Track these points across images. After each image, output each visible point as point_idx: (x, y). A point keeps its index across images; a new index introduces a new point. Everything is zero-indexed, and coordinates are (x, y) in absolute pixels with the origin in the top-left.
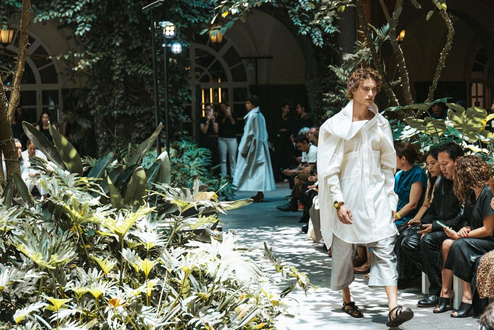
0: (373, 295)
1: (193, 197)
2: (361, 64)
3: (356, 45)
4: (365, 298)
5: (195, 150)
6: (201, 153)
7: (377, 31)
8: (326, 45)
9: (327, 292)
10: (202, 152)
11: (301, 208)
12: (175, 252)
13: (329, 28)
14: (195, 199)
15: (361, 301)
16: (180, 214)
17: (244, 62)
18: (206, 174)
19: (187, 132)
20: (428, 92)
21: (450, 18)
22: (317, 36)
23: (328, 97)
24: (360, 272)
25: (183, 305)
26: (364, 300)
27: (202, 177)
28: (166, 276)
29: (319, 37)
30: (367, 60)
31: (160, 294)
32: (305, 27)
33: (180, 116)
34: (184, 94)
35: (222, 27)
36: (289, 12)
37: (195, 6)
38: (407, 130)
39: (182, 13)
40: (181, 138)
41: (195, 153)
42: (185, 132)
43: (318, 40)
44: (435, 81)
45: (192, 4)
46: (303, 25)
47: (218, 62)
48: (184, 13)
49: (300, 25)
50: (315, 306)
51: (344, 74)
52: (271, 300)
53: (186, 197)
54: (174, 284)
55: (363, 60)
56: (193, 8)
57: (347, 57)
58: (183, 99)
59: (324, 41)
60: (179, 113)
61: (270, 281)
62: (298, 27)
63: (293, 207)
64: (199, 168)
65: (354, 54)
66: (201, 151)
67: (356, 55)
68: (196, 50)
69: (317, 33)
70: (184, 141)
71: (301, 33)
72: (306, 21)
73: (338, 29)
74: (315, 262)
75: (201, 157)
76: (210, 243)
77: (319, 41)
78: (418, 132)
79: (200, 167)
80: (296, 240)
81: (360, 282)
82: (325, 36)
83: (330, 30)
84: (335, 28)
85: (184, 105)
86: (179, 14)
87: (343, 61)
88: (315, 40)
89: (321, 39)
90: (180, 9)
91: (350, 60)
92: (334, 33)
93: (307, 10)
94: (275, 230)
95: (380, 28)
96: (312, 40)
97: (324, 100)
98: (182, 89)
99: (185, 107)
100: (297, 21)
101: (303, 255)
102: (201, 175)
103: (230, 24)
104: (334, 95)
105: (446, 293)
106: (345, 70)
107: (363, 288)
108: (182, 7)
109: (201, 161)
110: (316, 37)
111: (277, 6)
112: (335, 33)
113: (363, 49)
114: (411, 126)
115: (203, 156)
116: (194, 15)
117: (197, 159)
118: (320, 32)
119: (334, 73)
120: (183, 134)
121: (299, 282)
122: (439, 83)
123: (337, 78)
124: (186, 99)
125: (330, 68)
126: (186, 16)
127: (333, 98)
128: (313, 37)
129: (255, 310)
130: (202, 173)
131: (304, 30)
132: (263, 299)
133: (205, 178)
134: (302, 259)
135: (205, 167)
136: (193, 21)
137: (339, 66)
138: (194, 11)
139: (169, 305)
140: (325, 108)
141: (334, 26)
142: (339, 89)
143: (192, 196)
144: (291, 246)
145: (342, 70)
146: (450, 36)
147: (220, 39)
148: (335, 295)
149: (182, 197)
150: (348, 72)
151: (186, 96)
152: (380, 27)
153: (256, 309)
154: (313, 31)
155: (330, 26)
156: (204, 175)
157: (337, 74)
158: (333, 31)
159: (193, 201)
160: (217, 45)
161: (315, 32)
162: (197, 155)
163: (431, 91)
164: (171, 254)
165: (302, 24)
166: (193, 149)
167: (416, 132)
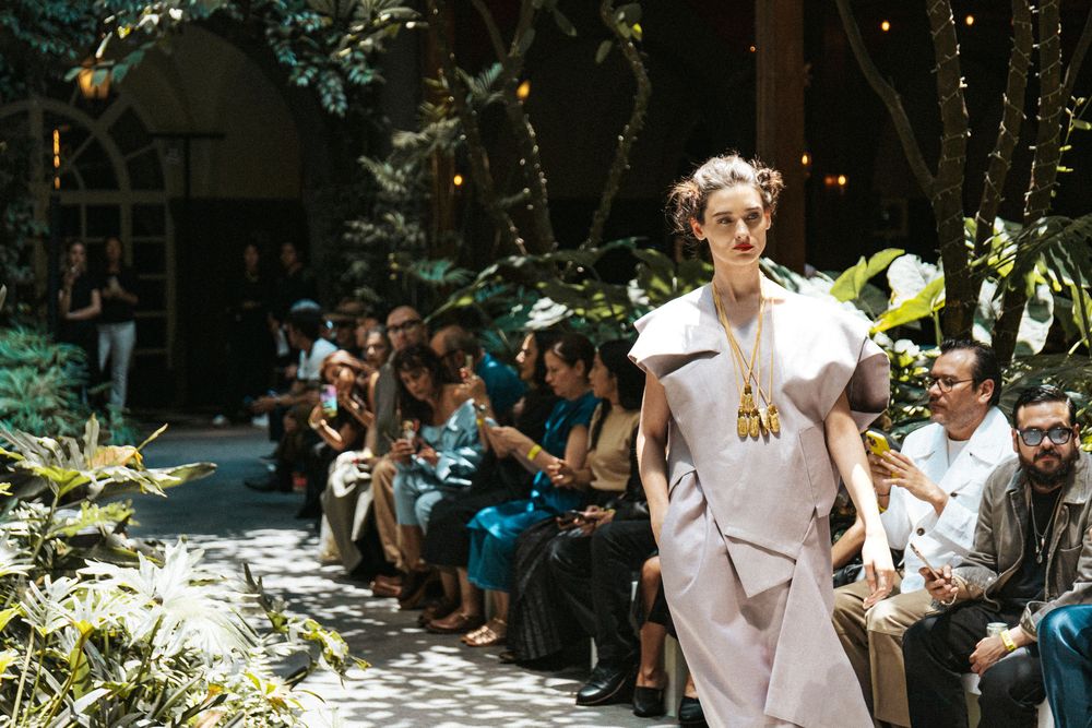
0: (484, 684)
1: (85, 460)
2: (435, 155)
3: (422, 114)
4: (465, 692)
5: (46, 349)
6: (62, 356)
7: (471, 81)
8: (352, 109)
9: (379, 677)
10: (65, 354)
11: (299, 484)
12: (52, 589)
13: (361, 72)
14: (89, 463)
15: (458, 699)
16: (56, 500)
17: (159, 144)
18: (75, 404)
19: (28, 307)
20: (591, 223)
21: (642, 59)
22: (333, 90)
23: (358, 230)
24: (445, 629)
25: (77, 711)
26: (463, 696)
27: (66, 413)
28: (31, 646)
29: (336, 92)
30: (448, 147)
31: (17, 686)
32: (304, 68)
33: (10, 268)
34: (21, 217)
35: (117, 63)
36: (269, 31)
37: (49, 14)
38: (544, 310)
39: (17, 30)
40: (13, 321)
41: (49, 357)
42: (21, 307)
43: (334, 100)
44: (607, 197)
45: (40, 10)
46: (301, 63)
47: (96, 144)
48: (23, 28)
49: (294, 62)
50: (354, 710)
51: (393, 179)
52: (270, 697)
53: (68, 459)
54: (51, 662)
55: (439, 147)
56: (44, 16)
57: (403, 139)
58: (18, 230)
59: (348, 101)
60: (8, 263)
61: (264, 653)
62: (289, 68)
63: (281, 482)
64: (60, 391)
65: (418, 132)
66: (64, 351)
67: (422, 136)
68: (46, 113)
69: (332, 83)
70: (21, 328)
71: (294, 83)
72: (306, 53)
73: (381, 74)
74: (342, 609)
75: (63, 366)
76: (137, 568)
77: (336, 101)
78: (570, 313)
79: (61, 388)
80: (295, 560)
81: (450, 654)
82: (351, 89)
83: (362, 76)
84: (373, 71)
85: (20, 243)
86: (12, 31)
87: (391, 148)
88: (328, 99)
89: (341, 97)
90: (12, 19)
91: (409, 146)
92: (371, 84)
93: (310, 28)
94: (241, 536)
95: (476, 76)
96: (319, 98)
97: (348, 236)
98: (16, 207)
99: (21, 248)
100: (285, 54)
101: (315, 594)
102: (63, 407)
103: (135, 57)
104: (371, 227)
105: (650, 677)
106: (396, 167)
107: (460, 669)
108: (16, 13)
109: (63, 374)
110: (329, 92)
111: (241, 17)
112: (373, 84)
113: (437, 121)
114: (553, 299)
115: (69, 365)
116: (45, 35)
117: (53, 370)
118: (338, 79)
119: (370, 176)
120: (16, 310)
121: (325, 655)
122: (615, 202)
123: (378, 187)
124: (24, 228)
125: (363, 163)
126: (28, 36)
127: (369, 233)
128: (324, 91)
129: (236, 721)
130: (65, 403)
131: (302, 75)
132: (250, 696)
133: (74, 415)
134: (314, 603)
135: (75, 389)
136: (45, 49)
137: (383, 160)
138: (45, 25)
139: (39, 712)
140: (350, 256)
141: (371, 68)
142: (382, 212)
143: (81, 458)
144: (285, 573)
145: (388, 168)
146: (641, 99)
147: (104, 91)
148: (396, 686)
149: (60, 460)
150: (404, 173)
151: (25, 221)
152: (476, 72)
153: (240, 718)
154: (323, 78)
155: (361, 67)
156: (70, 409)
157: (379, 177)
158: (368, 79)
159: (86, 469)
160: (95, 105)
161: (328, 79)
162: (54, 362)
163: (599, 219)
164: (45, 592)
165: (297, 60)
166: (42, 345)
167: (565, 312)
